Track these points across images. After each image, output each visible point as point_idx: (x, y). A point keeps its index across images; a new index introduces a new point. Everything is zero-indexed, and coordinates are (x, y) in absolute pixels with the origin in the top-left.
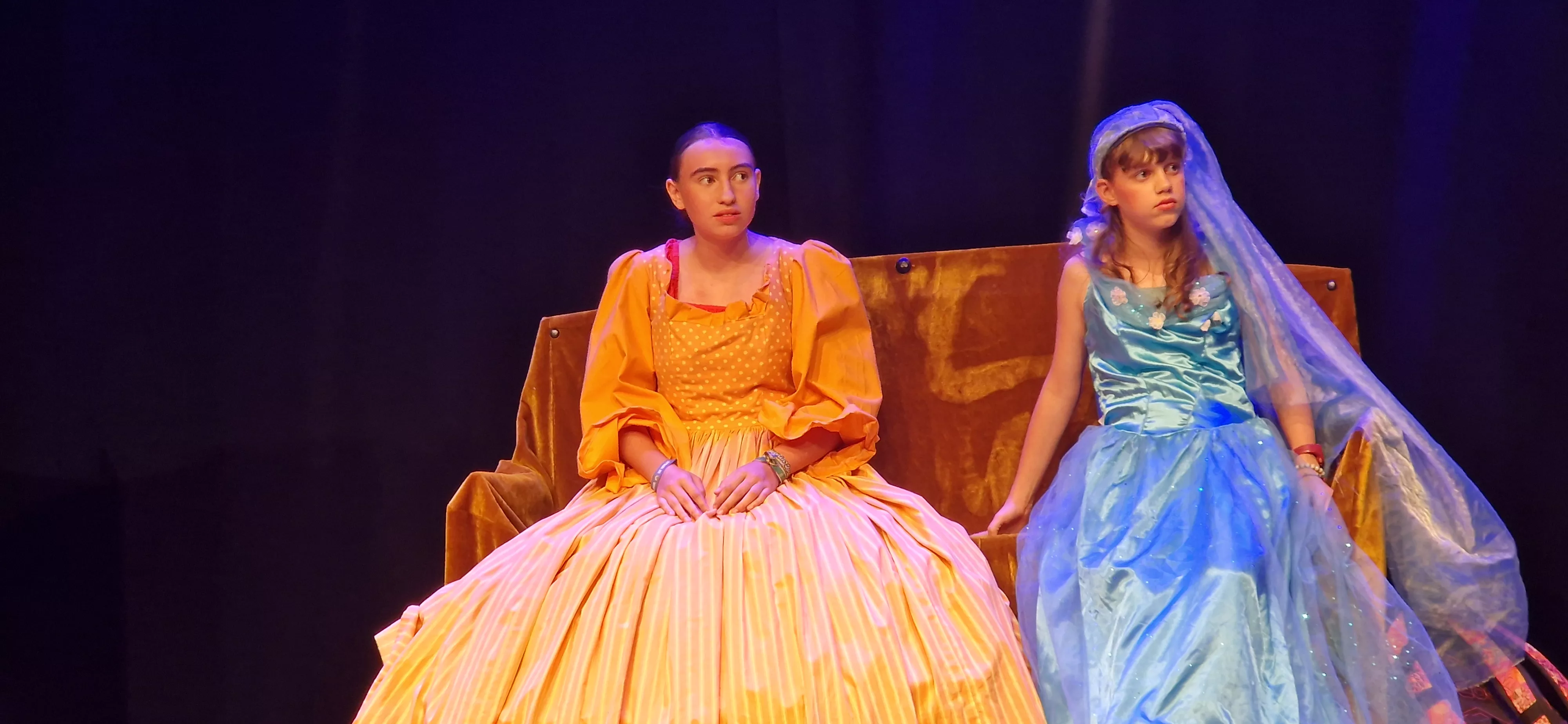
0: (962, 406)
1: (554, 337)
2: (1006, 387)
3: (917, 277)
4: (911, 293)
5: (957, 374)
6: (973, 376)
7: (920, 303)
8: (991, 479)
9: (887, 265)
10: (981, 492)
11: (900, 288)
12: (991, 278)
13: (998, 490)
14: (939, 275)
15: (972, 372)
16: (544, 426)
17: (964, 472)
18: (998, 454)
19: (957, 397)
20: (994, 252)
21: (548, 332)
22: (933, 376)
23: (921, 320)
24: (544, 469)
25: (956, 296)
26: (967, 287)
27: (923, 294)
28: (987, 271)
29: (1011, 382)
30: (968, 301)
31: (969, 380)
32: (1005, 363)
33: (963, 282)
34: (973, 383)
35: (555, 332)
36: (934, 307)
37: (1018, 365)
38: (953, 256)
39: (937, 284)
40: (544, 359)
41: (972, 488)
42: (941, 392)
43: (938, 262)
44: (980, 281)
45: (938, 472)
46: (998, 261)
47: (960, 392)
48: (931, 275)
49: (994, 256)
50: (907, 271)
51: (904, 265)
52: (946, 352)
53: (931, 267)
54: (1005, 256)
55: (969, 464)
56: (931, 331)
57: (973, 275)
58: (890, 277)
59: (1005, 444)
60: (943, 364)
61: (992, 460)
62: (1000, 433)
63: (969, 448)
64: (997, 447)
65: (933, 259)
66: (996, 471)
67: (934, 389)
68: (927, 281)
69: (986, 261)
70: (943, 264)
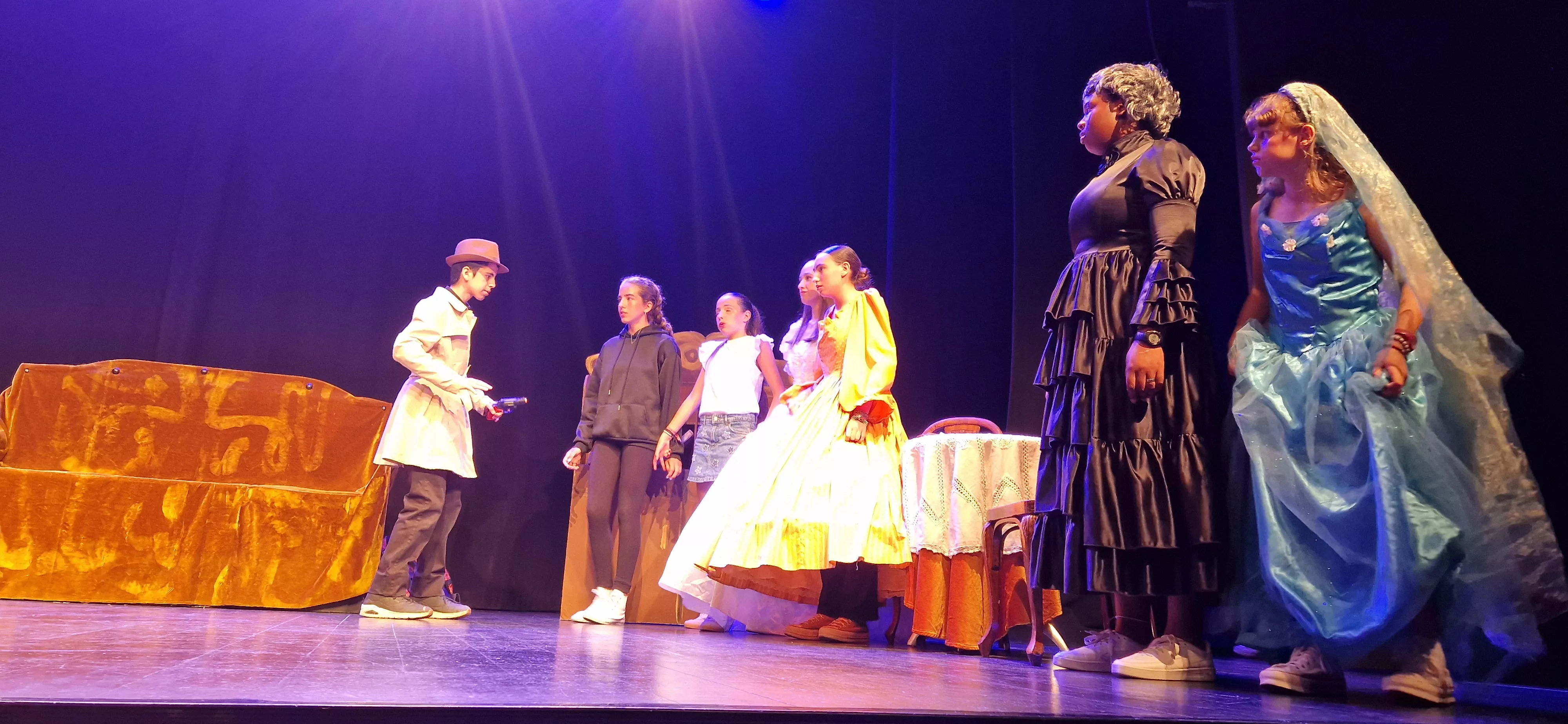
0: (218, 431)
1: (26, 372)
2: (239, 426)
3: (209, 377)
4: (205, 383)
5: (219, 418)
6: (226, 420)
7: (208, 388)
8: (224, 461)
9: (197, 370)
10: (218, 466)
11: (201, 380)
12: (242, 383)
13: (226, 466)
14: (220, 378)
15: (226, 418)
16: (11, 409)
17: (213, 457)
18: (229, 452)
19: (217, 427)
20: (246, 373)
21: (23, 369)
22: (207, 417)
23: (207, 395)
24: (6, 428)
25: (225, 387)
26: (231, 384)
27: (211, 384)
28: (241, 379)
30: (230, 390)
31: (222, 421)
32: (241, 417)
33: (230, 382)
34: (225, 422)
35: (27, 370)
36: (215, 390)
37: (247, 419)
38: (227, 372)
39: (217, 381)
40: (19, 381)
41: (214, 464)
42: (210, 424)
43: (220, 373)
44: (237, 383)
45: (201, 455)
46: (247, 377)
47: (218, 425)
48: (216, 377)
50: (205, 373)
51: (205, 371)
52: (216, 408)
53: (216, 373)
54: (250, 375)
55: (215, 454)
56: (211, 399)
57: (235, 380)
58: (198, 374)
59: (233, 448)
60: (213, 413)
61: (226, 453)
62: (232, 443)
63: (217, 448)
64: (230, 449)
65: (218, 371)
66: (227, 458)
67: (207, 422)
68: (213, 380)
69: (242, 376)
70: (222, 374)
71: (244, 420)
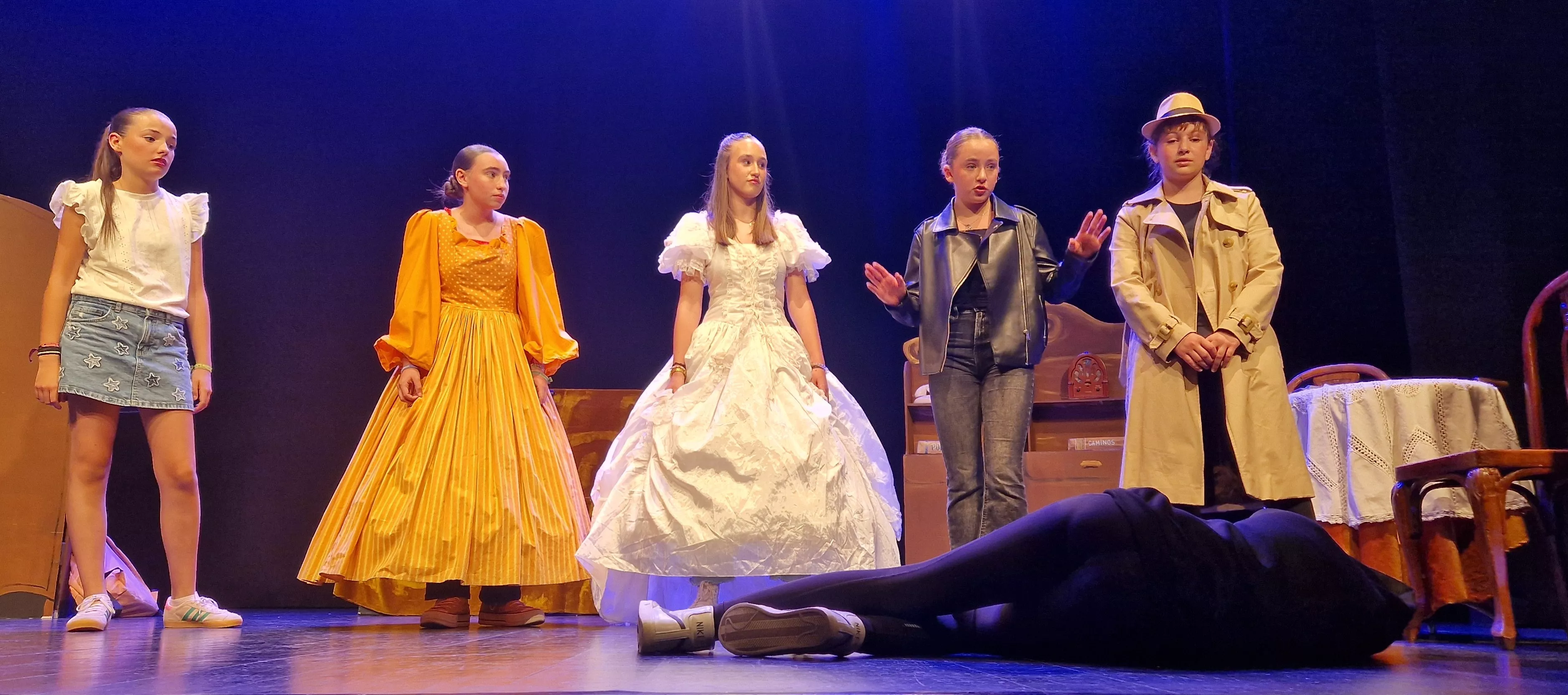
12: (585, 400)
14: (565, 398)
15: (575, 435)
20: (588, 391)
25: (571, 406)
26: (576, 403)
28: (584, 398)
29: (589, 440)
30: (576, 408)
31: (573, 437)
32: (588, 432)
33: (574, 401)
34: (574, 440)
37: (592, 434)
38: (571, 391)
39: (564, 402)
43: (565, 393)
44: (581, 401)
46: (588, 394)
48: (562, 398)
49: (587, 392)
53: (562, 394)
54: (591, 393)
57: (579, 399)
59: (585, 464)
62: (583, 459)
65: (564, 391)
68: (561, 400)
69: (584, 394)
70: (567, 394)
71: (590, 435)
